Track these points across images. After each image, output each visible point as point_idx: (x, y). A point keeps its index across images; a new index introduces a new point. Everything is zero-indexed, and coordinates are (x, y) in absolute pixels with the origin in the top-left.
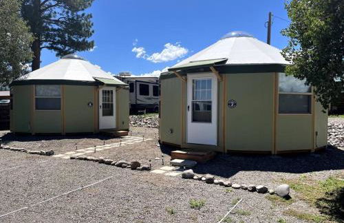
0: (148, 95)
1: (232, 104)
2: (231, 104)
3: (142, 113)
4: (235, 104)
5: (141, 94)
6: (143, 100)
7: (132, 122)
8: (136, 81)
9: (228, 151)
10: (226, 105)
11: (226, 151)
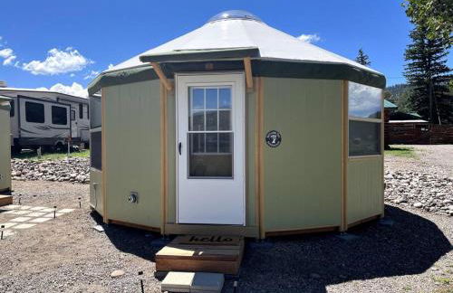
0: (43, 121)
1: (273, 140)
2: (271, 140)
3: (34, 154)
4: (279, 140)
5: (29, 119)
6: (32, 130)
7: (14, 173)
8: (19, 96)
9: (267, 233)
10: (263, 140)
11: (263, 236)
